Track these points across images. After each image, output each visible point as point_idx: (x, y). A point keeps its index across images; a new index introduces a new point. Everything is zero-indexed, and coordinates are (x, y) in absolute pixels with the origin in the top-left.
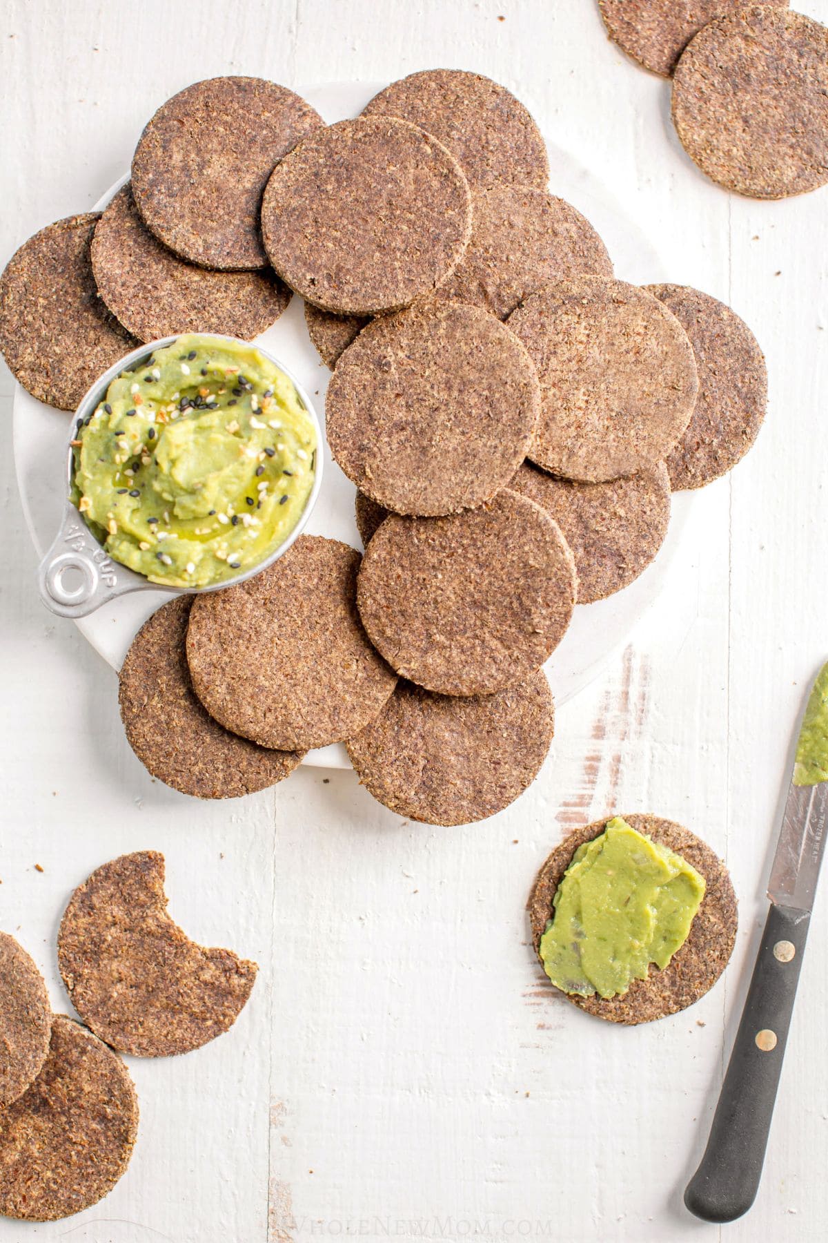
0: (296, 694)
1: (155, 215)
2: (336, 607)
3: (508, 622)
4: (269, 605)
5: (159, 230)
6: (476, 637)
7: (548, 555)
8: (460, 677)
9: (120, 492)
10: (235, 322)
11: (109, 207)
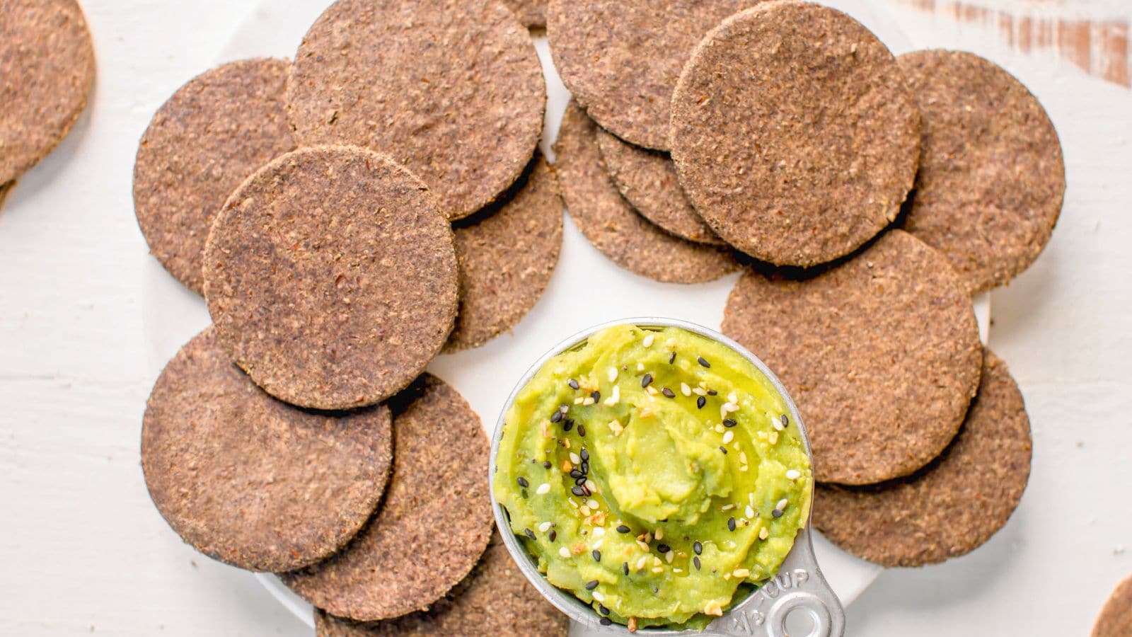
0: (915, 349)
1: (324, 541)
2: (809, 304)
3: (840, 84)
4: (808, 385)
5: (342, 535)
6: (854, 125)
7: (766, 30)
8: (900, 147)
9: (698, 565)
10: (457, 439)
11: (309, 599)
